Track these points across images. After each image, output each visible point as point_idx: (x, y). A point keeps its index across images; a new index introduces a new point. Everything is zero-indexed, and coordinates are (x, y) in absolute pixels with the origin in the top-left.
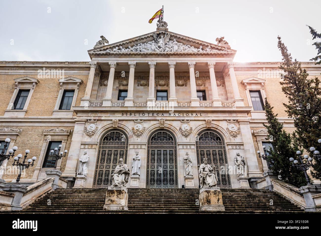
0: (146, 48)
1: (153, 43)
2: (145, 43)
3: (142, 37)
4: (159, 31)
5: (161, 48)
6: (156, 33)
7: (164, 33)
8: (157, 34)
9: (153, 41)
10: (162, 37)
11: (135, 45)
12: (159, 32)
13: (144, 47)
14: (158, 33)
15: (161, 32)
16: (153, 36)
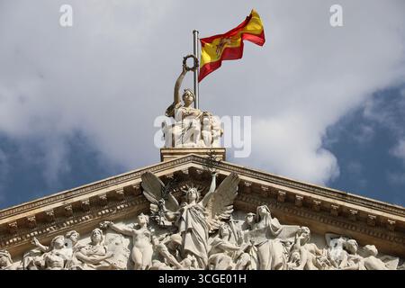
0: (98, 258)
1: (139, 227)
2: (97, 230)
3: (75, 200)
4: (174, 164)
5: (189, 258)
6: (158, 175)
7: (205, 172)
8: (163, 178)
9: (144, 218)
10: (194, 192)
11: (38, 243)
12: (177, 169)
13: (89, 255)
14: (169, 172)
15: (184, 168)
16: (142, 189)
